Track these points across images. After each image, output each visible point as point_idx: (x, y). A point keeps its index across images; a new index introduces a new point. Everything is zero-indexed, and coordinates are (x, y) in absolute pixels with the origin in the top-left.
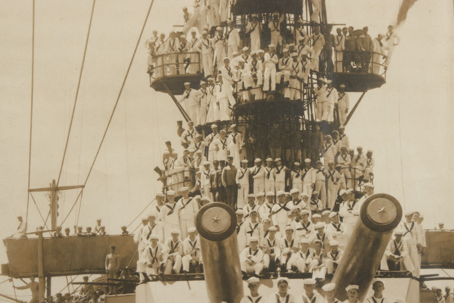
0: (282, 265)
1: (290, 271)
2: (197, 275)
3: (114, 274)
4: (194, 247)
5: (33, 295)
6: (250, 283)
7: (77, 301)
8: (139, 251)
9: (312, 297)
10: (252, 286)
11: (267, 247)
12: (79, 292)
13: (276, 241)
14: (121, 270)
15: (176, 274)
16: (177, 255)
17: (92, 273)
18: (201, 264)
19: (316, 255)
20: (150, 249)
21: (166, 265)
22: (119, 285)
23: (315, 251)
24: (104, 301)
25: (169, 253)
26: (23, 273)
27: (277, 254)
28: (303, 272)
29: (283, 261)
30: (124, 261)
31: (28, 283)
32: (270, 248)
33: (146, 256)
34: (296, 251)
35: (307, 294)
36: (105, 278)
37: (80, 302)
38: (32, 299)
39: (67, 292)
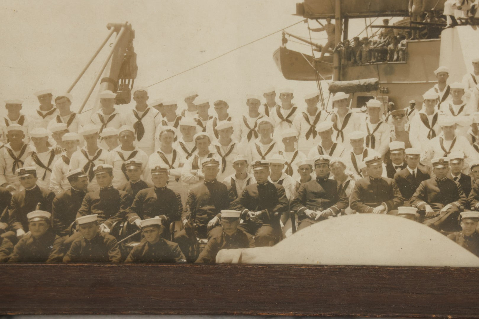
3: (418, 16)
5: (328, 38)
7: (375, 46)
12: (378, 36)
14: (426, 12)
17: (393, 15)
22: (423, 29)
24: (405, 47)
26: (319, 14)
30: (430, 2)
31: (324, 25)
36: (408, 21)
37: (378, 47)
38: (327, 43)
39: (365, 36)
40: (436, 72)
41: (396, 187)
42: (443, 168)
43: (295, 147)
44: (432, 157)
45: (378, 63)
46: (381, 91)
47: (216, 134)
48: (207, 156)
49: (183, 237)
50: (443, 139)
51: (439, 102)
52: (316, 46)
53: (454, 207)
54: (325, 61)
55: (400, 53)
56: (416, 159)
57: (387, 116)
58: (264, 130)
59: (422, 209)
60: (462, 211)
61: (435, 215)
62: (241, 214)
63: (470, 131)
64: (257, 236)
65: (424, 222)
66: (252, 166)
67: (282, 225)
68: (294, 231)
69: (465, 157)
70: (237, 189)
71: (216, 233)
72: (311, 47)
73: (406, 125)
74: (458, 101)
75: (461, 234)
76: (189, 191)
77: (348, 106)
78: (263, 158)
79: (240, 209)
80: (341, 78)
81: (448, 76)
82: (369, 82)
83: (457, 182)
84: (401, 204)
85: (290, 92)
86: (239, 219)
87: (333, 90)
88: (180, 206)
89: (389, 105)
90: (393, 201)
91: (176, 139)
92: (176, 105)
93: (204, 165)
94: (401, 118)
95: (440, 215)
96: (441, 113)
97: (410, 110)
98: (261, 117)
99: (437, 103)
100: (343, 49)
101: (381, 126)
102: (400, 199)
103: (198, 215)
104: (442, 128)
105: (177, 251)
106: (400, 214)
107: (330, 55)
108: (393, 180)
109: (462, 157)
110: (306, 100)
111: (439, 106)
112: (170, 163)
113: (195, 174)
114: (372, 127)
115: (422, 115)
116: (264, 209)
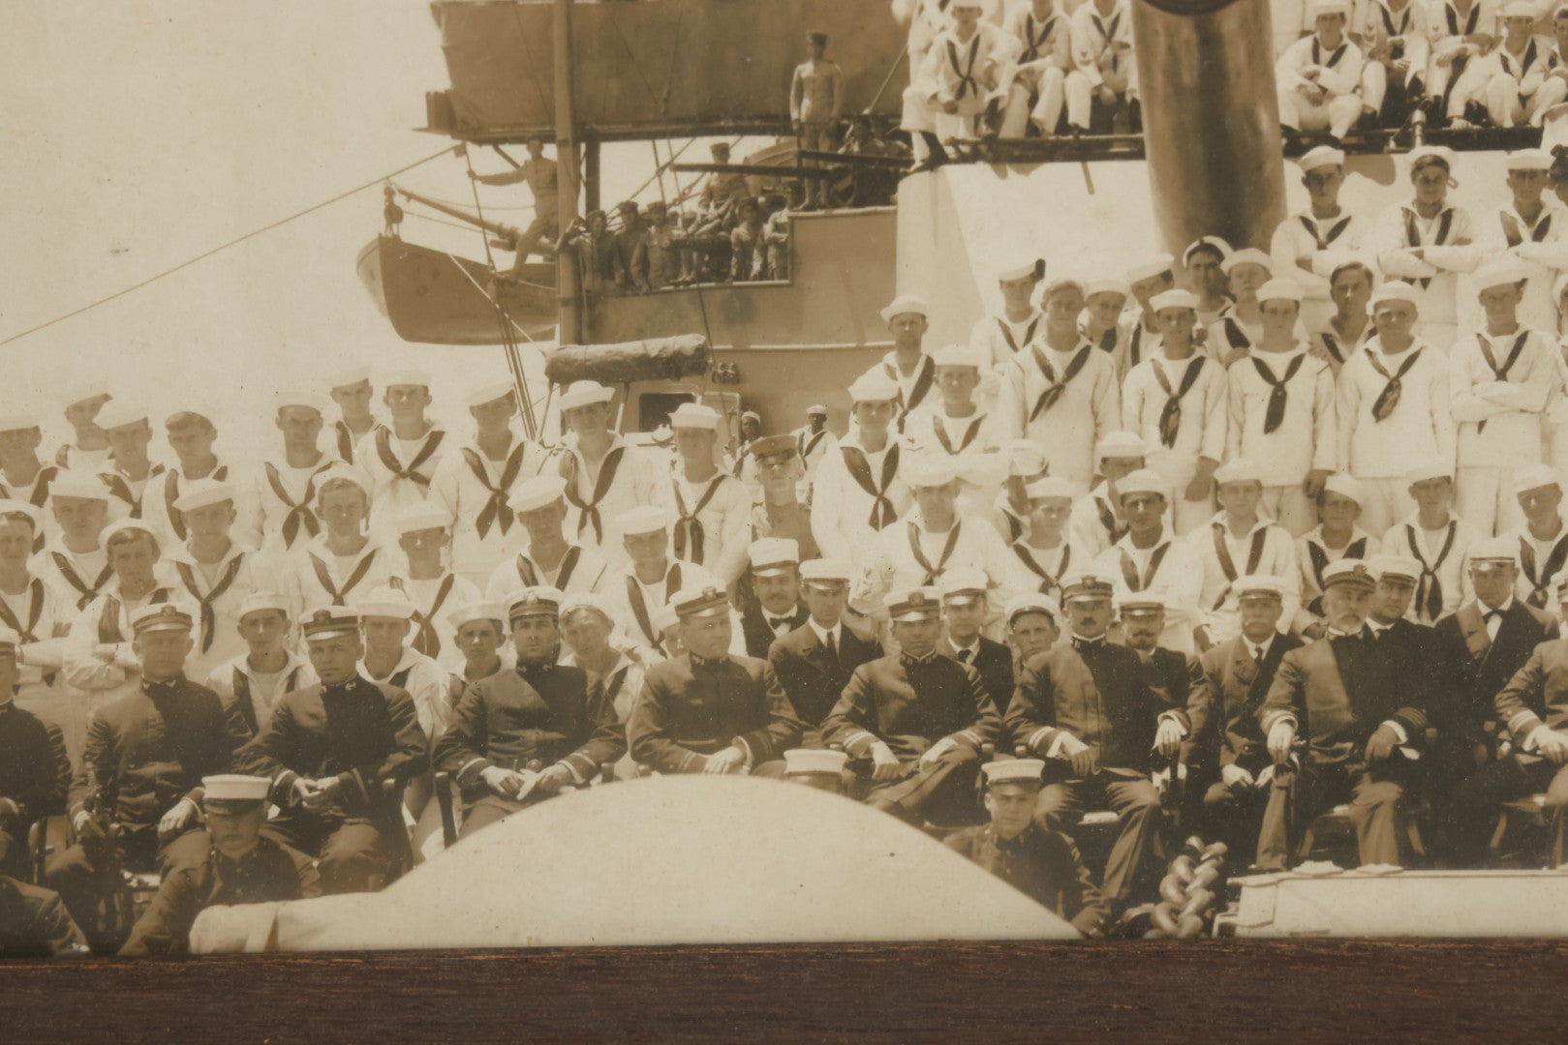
0: (1432, 99)
1: (1458, 124)
2: (1120, 140)
3: (822, 135)
4: (1108, 35)
5: (537, 207)
6: (1309, 168)
7: (690, 230)
8: (909, 51)
9: (1536, 216)
10: (1318, 182)
11: (1379, 34)
12: (699, 198)
13: (1412, 14)
14: (845, 122)
15: (1044, 137)
16: (1047, 67)
17: (743, 131)
18: (1135, 102)
19: (1560, 61)
20: (951, 46)
21: (1009, 104)
22: (840, 174)
23: (1556, 48)
24: (784, 232)
25: (1018, 58)
26: (503, 126)
27: (1416, 61)
28: (1508, 124)
29: (1435, 87)
30: (857, 89)
31: (521, 163)
32: (1390, 39)
33: (937, 72)
34: (1486, 48)
35: (1518, 206)
36: (791, 150)
37: (700, 235)
38: (534, 222)
39: (656, 198)
40: (886, 314)
41: (778, 686)
42: (924, 622)
43: (444, 561)
44: (887, 588)
45: (702, 285)
46: (716, 377)
47: (179, 522)
48: (149, 598)
49: (75, 868)
50: (918, 530)
51: (900, 411)
52: (499, 230)
53: (963, 746)
54: (529, 280)
55: (772, 251)
56: (835, 594)
57: (739, 456)
58: (339, 507)
59: (861, 756)
60: (988, 758)
61: (903, 774)
62: (271, 786)
63: (1002, 500)
64: (327, 859)
65: (871, 798)
66: (302, 629)
67: (409, 819)
68: (450, 838)
69: (991, 585)
70: (255, 705)
71: (188, 853)
72: (481, 236)
73: (801, 486)
74: (962, 407)
75: (987, 832)
76: (91, 715)
77: (610, 424)
78: (339, 601)
79: (266, 770)
80: (585, 334)
81: (925, 327)
82: (677, 347)
83: (968, 666)
84: (796, 741)
85: (420, 382)
86: (267, 803)
87: (561, 374)
88: (60, 767)
89: (745, 421)
90: (767, 732)
91: (39, 544)
92: (36, 429)
93: (139, 627)
94: (782, 464)
95: (918, 772)
96: (910, 445)
97: (809, 437)
98: (327, 467)
99: (894, 414)
100: (588, 240)
101: (722, 487)
102: (791, 724)
103: (126, 794)
104: (914, 494)
105: (54, 918)
106: (791, 775)
107: (546, 259)
108: (767, 664)
109: (980, 584)
110: (471, 408)
111: (901, 423)
112: (24, 621)
113: (110, 659)
114: (692, 493)
115: (850, 451)
116: (349, 770)
